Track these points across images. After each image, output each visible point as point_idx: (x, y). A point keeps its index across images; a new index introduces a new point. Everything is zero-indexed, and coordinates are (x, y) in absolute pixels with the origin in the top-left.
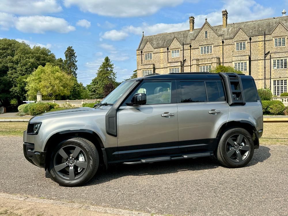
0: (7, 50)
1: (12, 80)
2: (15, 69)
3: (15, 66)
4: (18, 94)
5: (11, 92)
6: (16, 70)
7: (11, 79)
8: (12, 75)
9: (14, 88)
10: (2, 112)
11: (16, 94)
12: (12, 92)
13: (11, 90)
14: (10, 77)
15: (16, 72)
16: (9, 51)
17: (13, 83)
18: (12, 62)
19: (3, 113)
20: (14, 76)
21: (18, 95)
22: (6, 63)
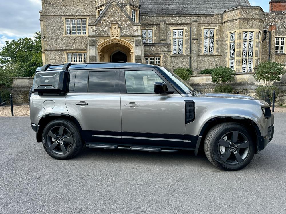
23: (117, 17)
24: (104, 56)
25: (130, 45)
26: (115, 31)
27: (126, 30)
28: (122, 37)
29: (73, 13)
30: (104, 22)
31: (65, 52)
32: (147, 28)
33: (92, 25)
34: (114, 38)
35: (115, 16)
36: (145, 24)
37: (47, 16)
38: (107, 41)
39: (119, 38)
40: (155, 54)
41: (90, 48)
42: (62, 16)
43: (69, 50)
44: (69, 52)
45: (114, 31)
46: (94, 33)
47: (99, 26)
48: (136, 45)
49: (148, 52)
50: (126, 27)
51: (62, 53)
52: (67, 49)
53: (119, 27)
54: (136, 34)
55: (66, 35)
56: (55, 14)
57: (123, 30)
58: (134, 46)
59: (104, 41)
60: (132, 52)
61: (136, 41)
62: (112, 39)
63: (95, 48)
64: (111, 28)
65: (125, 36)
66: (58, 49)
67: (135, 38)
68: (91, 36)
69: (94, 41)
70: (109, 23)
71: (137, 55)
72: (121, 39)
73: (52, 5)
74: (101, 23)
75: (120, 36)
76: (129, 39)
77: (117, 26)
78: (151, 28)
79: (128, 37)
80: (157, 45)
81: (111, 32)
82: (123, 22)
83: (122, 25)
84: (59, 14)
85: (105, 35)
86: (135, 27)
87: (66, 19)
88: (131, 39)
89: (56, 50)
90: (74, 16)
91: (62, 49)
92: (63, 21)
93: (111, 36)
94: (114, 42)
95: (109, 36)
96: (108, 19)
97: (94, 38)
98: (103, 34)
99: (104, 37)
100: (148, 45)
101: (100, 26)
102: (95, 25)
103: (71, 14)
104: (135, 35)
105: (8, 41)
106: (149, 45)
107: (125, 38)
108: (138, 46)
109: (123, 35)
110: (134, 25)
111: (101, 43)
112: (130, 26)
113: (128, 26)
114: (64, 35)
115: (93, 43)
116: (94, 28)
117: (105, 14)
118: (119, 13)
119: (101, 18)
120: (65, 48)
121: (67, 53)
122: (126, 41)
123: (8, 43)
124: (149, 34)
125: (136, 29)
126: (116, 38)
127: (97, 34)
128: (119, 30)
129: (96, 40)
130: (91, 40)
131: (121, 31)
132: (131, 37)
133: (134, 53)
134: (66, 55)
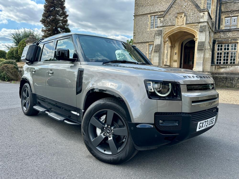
23: (184, 7)
24: (175, 45)
25: (195, 31)
26: (182, 19)
27: (191, 18)
28: (187, 25)
29: (157, 10)
30: (171, 13)
31: (147, 44)
32: (232, 15)
33: (160, 17)
34: (180, 26)
35: (182, 6)
36: (229, 12)
37: (137, 15)
38: (173, 30)
39: (184, 26)
40: (231, 40)
41: (156, 37)
42: (148, 14)
43: (151, 42)
44: (151, 43)
45: (180, 20)
46: (162, 24)
47: (166, 18)
48: (200, 31)
49: (222, 38)
50: (192, 15)
51: (145, 45)
52: (149, 41)
53: (185, 16)
54: (202, 20)
55: (150, 29)
56: (143, 13)
57: (189, 18)
58: (198, 32)
59: (170, 30)
60: (196, 38)
61: (201, 27)
62: (178, 28)
63: (160, 37)
64: (177, 17)
65: (190, 24)
66: (143, 41)
67: (200, 25)
68: (159, 27)
69: (161, 31)
70: (176, 14)
71: (200, 41)
72: (186, 27)
73: (142, 6)
74: (169, 14)
75: (185, 24)
76: (194, 26)
77: (183, 15)
78: (237, 15)
79: (192, 25)
80: (234, 31)
81: (176, 21)
82: (190, 11)
83: (188, 13)
84: (146, 12)
85: (171, 25)
86: (202, 14)
87: (151, 16)
88: (195, 26)
89: (141, 43)
90: (157, 12)
91: (145, 41)
92: (149, 18)
93: (176, 25)
94: (179, 30)
95: (174, 25)
96: (175, 10)
97: (161, 29)
98: (170, 24)
99: (170, 27)
100: (223, 32)
101: (168, 17)
102: (164, 17)
103: (155, 11)
104: (200, 21)
105: (128, 40)
106: (225, 31)
107: (190, 26)
108: (202, 31)
109: (188, 23)
110: (201, 12)
111: (167, 32)
112: (196, 13)
113: (194, 13)
114: (148, 30)
115: (160, 33)
116: (162, 19)
117: (173, 5)
118: (186, 3)
119: (169, 10)
120: (147, 41)
121: (149, 44)
122: (190, 28)
123: (128, 42)
124: (234, 21)
125: (202, 16)
126: (181, 26)
127: (165, 24)
128: (185, 19)
129: (163, 30)
130: (158, 31)
131: (186, 19)
132: (196, 24)
133: (198, 39)
134: (148, 46)
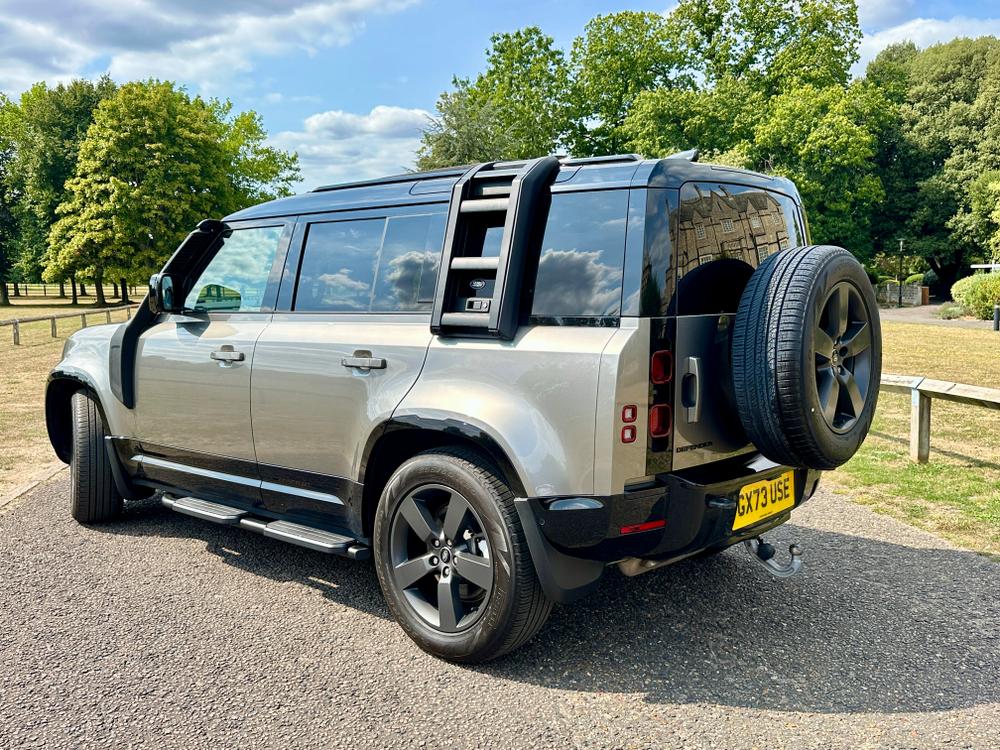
0: (954, 82)
1: (960, 190)
2: (972, 146)
3: (974, 135)
4: (975, 237)
5: (950, 231)
6: (974, 150)
7: (956, 185)
8: (961, 168)
9: (963, 218)
10: (915, 303)
11: (966, 238)
12: (953, 230)
13: (950, 224)
14: (953, 179)
15: (975, 159)
16: (960, 85)
17: (959, 200)
18: (966, 122)
19: (918, 305)
20: (967, 172)
21: (975, 240)
22: (946, 127)
